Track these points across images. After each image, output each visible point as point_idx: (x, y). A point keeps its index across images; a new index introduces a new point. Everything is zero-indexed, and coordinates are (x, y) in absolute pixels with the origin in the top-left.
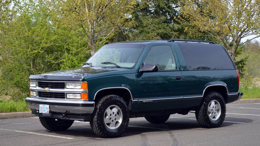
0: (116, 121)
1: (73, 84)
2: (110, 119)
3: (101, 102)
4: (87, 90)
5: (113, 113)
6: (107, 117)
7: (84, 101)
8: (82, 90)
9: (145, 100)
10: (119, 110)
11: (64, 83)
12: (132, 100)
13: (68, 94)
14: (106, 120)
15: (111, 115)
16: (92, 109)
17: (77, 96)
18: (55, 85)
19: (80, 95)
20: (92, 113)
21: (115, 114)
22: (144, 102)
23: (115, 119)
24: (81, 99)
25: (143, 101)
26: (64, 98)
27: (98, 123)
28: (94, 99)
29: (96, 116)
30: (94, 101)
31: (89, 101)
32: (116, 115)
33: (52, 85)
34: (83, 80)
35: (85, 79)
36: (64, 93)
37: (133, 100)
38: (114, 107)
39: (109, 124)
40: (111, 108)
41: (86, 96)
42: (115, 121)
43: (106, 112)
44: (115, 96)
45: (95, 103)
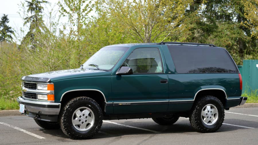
0: (87, 122)
1: (42, 85)
2: (80, 120)
3: (69, 104)
4: (53, 92)
6: (76, 119)
7: (51, 102)
8: (49, 91)
9: (121, 103)
10: (91, 112)
11: (36, 84)
13: (38, 95)
14: (75, 122)
15: (80, 117)
16: (58, 110)
17: (44, 97)
18: (31, 86)
19: (47, 96)
20: (58, 114)
21: (85, 116)
22: (121, 104)
23: (86, 121)
24: (47, 100)
25: (119, 104)
26: (36, 98)
27: (64, 124)
28: (61, 101)
29: (62, 118)
30: (61, 102)
31: (55, 102)
32: (86, 117)
33: (30, 86)
34: (50, 82)
35: (51, 80)
36: (36, 94)
37: (107, 103)
38: (85, 109)
39: (78, 126)
40: (82, 110)
41: (52, 98)
42: (85, 123)
43: (75, 113)
44: (85, 98)
45: (61, 104)
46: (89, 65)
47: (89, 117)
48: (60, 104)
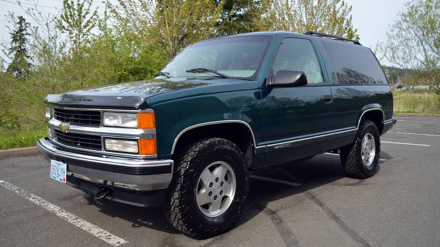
0: (223, 195)
1: (120, 116)
2: (210, 193)
3: (190, 158)
4: (154, 131)
5: (217, 180)
6: (203, 191)
7: (146, 159)
8: (140, 132)
9: (278, 144)
10: (228, 171)
11: (98, 113)
12: (255, 146)
13: (107, 141)
14: (202, 197)
15: (211, 185)
16: (168, 178)
17: (128, 146)
18: (82, 117)
19: (135, 143)
20: (166, 187)
21: (219, 181)
22: (277, 148)
23: (221, 192)
24: (138, 153)
25: (274, 146)
26: (99, 148)
27: (181, 210)
28: (172, 153)
29: (177, 194)
30: (172, 157)
31: (159, 158)
32: (222, 183)
33: (76, 117)
34: (144, 106)
35: (148, 102)
36: (99, 137)
38: (218, 165)
39: (206, 207)
40: (212, 169)
41: (151, 147)
42: (220, 198)
43: (201, 179)
44: (220, 140)
45: (174, 162)
46: (187, 71)
47: (225, 183)
48: (172, 161)
